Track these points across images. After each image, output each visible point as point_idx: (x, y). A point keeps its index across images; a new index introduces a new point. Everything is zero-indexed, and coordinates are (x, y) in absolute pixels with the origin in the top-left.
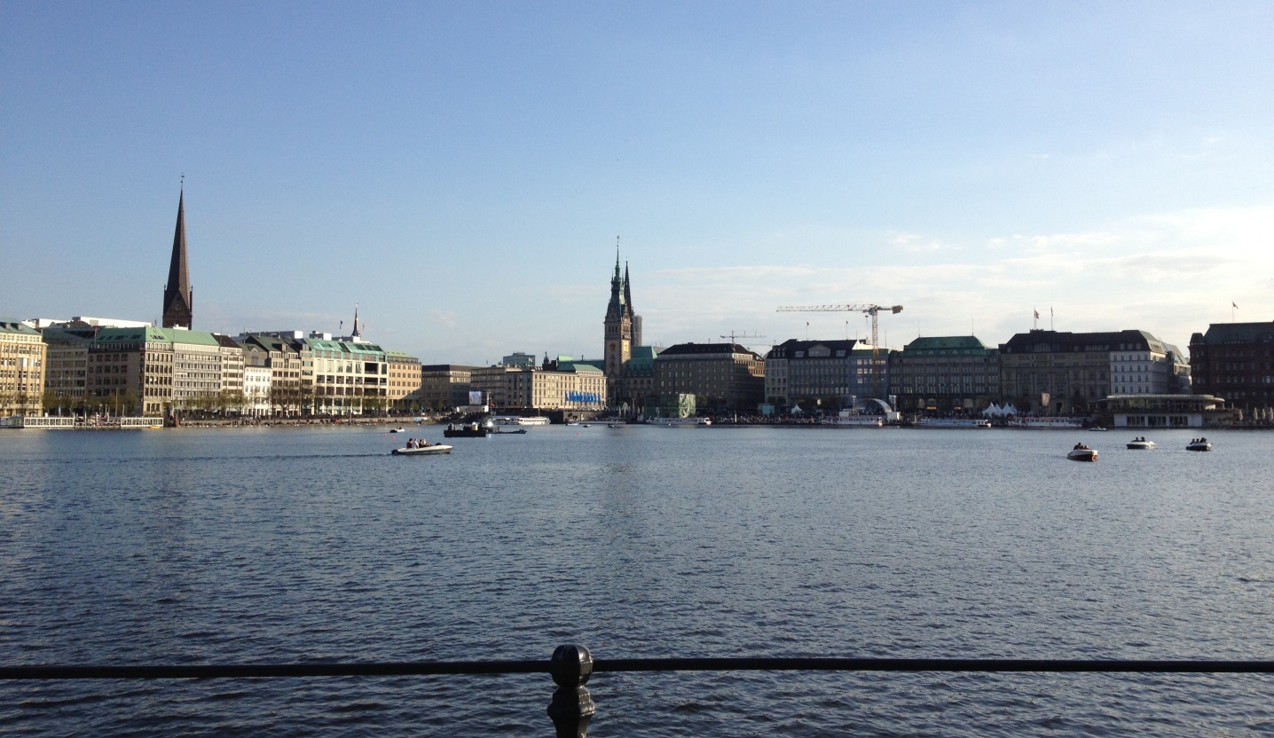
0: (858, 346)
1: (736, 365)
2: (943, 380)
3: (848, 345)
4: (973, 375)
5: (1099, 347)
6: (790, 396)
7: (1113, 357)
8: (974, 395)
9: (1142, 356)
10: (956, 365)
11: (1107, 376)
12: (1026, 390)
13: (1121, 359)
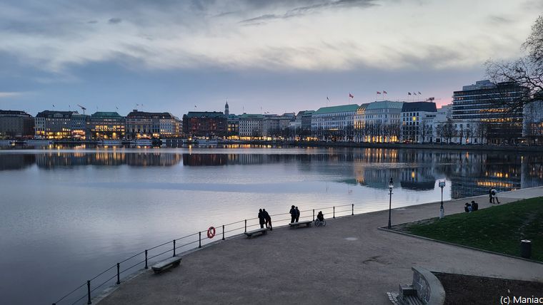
0: (74, 114)
1: (22, 119)
2: (106, 127)
3: (70, 113)
4: (116, 125)
5: (156, 117)
6: (46, 131)
7: (161, 120)
8: (116, 132)
9: (170, 120)
10: (110, 122)
11: (159, 126)
12: (133, 130)
13: (163, 121)
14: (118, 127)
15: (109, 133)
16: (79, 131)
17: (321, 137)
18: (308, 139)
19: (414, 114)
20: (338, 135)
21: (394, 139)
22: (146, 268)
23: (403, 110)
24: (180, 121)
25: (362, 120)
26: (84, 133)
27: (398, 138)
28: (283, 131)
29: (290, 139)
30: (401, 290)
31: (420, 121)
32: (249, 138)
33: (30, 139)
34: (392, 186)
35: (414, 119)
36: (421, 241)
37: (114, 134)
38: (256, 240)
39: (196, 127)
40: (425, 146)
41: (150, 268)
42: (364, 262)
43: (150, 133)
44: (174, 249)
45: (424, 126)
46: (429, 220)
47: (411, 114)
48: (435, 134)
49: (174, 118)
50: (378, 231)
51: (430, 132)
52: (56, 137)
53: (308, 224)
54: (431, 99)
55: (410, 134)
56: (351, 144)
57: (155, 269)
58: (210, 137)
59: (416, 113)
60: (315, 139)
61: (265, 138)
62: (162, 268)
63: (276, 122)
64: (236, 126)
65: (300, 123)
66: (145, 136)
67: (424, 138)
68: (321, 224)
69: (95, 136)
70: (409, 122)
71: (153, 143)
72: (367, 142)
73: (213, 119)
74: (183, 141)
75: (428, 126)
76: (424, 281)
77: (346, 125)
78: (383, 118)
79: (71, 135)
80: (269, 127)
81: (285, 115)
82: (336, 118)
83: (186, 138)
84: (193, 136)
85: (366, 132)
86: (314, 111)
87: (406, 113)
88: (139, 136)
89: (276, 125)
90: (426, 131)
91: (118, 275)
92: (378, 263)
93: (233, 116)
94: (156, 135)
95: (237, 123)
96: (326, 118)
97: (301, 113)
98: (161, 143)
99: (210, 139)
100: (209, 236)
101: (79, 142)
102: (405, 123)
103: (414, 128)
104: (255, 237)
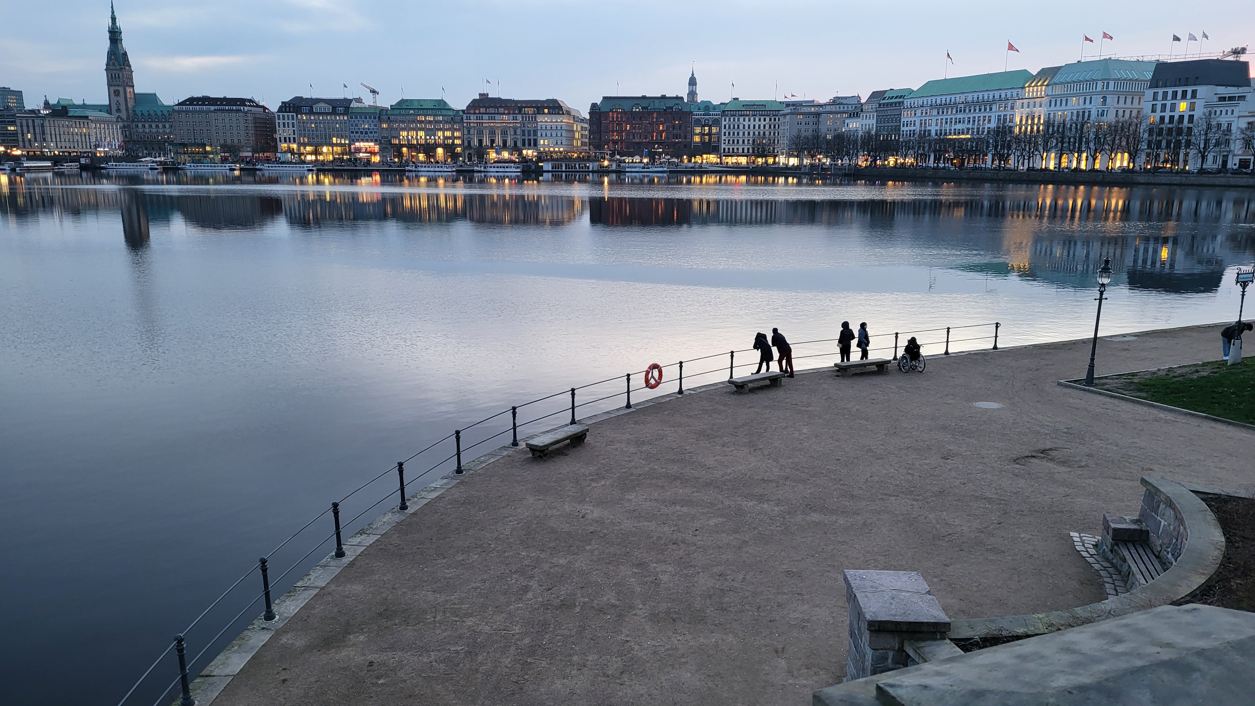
1: (250, 117)
2: (421, 134)
3: (346, 103)
4: (443, 130)
5: (531, 111)
6: (300, 145)
7: (540, 118)
8: (445, 147)
9: (559, 118)
10: (430, 122)
11: (535, 132)
12: (480, 142)
13: (544, 120)
14: (448, 134)
15: (429, 149)
16: (367, 144)
17: (924, 157)
18: (891, 161)
19: (1184, 94)
20: (970, 152)
21: (1121, 161)
22: (515, 443)
23: (1155, 83)
24: (583, 120)
25: (1037, 111)
26: (377, 148)
27: (1133, 158)
28: (828, 142)
29: (846, 161)
30: (1107, 527)
31: (1198, 113)
32: (743, 160)
33: (268, 160)
34: (1106, 281)
35: (1183, 106)
36: (1170, 416)
37: (440, 151)
38: (754, 397)
39: (620, 132)
40: (1205, 180)
41: (522, 445)
42: (1016, 461)
43: (515, 149)
44: (573, 408)
45: (1209, 127)
46: (1196, 368)
47: (1175, 94)
48: (1237, 147)
49: (569, 113)
50: (1058, 389)
51: (1224, 141)
52: (321, 158)
53: (881, 367)
54: (1236, 52)
55: (1168, 146)
56: (1001, 175)
57: (533, 449)
58: (652, 156)
59: (1189, 89)
60: (909, 161)
61: (782, 160)
62: (547, 446)
63: (811, 119)
64: (714, 130)
65: (874, 121)
66: (506, 155)
67: (1204, 158)
68: (913, 369)
69: (400, 155)
70: (1167, 114)
71: (523, 172)
72: (1047, 169)
73: (658, 113)
74: (591, 166)
75: (1219, 125)
76: (1170, 512)
77: (993, 125)
78: (1094, 107)
79: (350, 153)
80: (795, 132)
81: (836, 101)
82: (968, 106)
83: (596, 159)
84: (613, 155)
85: (1046, 143)
86: (911, 91)
87: (1160, 91)
88: (493, 155)
89: (811, 127)
90: (1214, 137)
91: (458, 454)
92: (1051, 465)
93: (707, 106)
94: (529, 153)
95: (717, 123)
96: (941, 108)
97: (876, 95)
98: (540, 172)
99: (653, 160)
100: (648, 384)
101: (367, 170)
102: (1154, 118)
103: (1180, 131)
104: (753, 390)
